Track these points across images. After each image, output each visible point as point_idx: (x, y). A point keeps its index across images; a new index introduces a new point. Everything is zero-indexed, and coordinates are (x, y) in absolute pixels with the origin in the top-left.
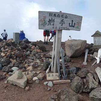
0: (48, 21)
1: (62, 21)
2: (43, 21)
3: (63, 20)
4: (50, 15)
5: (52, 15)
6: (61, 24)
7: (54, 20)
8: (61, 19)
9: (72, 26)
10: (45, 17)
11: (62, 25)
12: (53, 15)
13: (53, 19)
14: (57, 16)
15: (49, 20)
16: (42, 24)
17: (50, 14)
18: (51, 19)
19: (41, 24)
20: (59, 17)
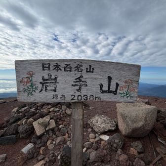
0: (41, 83)
1: (79, 79)
2: (27, 82)
3: (81, 77)
4: (43, 67)
5: (49, 67)
6: (77, 88)
7: (56, 78)
8: (74, 75)
9: (109, 91)
10: (31, 74)
11: (79, 90)
12: (52, 67)
13: (53, 77)
14: (63, 69)
15: (44, 80)
16: (25, 91)
17: (45, 65)
18: (46, 77)
19: (21, 89)
20: (70, 71)
